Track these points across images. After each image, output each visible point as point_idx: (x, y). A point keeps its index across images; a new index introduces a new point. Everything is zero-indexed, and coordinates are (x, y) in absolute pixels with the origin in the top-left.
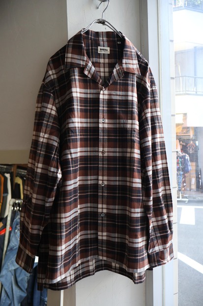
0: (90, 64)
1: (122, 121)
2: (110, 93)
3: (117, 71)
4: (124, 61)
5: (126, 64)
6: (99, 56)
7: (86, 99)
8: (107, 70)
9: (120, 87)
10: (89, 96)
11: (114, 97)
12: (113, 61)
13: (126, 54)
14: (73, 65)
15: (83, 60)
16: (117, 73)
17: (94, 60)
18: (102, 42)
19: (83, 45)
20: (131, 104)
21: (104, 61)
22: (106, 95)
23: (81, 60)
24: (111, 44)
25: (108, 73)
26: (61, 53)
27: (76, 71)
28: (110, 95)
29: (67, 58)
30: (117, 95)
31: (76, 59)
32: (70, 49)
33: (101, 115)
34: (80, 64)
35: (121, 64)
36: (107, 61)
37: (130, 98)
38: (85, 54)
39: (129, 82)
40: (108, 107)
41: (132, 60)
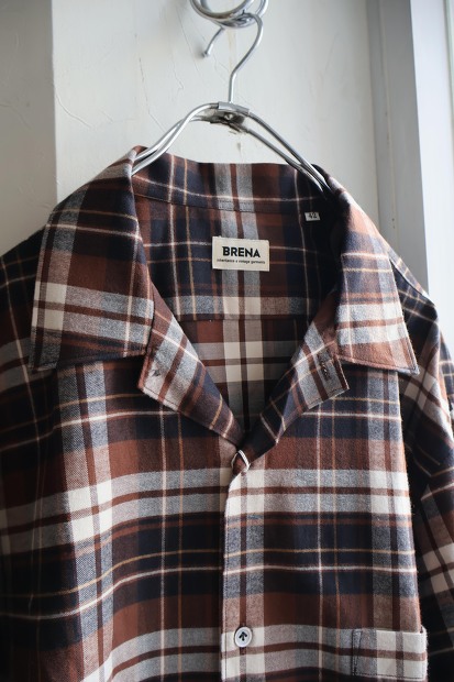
0: (173, 337)
1: (343, 637)
2: (276, 482)
3: (312, 367)
4: (346, 313)
5: (355, 325)
6: (219, 282)
7: (150, 523)
8: (255, 348)
9: (326, 447)
10: (164, 507)
11: (299, 504)
12: (284, 305)
13: (354, 277)
14: (75, 350)
15: (136, 320)
16: (315, 375)
17: (195, 304)
18: (232, 217)
19: (137, 236)
20: (388, 541)
21: (242, 307)
22: (255, 491)
23: (122, 317)
24: (275, 223)
25: (261, 366)
26: (13, 272)
27: (97, 378)
28: (276, 490)
29: (42, 305)
30: (313, 490)
31: (98, 313)
32: (63, 258)
33: (230, 609)
34: (119, 344)
35: (331, 325)
36: (255, 305)
37: (380, 506)
38: (149, 284)
39: (370, 416)
40: (267, 558)
41: (380, 301)
